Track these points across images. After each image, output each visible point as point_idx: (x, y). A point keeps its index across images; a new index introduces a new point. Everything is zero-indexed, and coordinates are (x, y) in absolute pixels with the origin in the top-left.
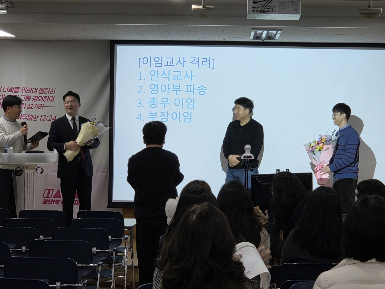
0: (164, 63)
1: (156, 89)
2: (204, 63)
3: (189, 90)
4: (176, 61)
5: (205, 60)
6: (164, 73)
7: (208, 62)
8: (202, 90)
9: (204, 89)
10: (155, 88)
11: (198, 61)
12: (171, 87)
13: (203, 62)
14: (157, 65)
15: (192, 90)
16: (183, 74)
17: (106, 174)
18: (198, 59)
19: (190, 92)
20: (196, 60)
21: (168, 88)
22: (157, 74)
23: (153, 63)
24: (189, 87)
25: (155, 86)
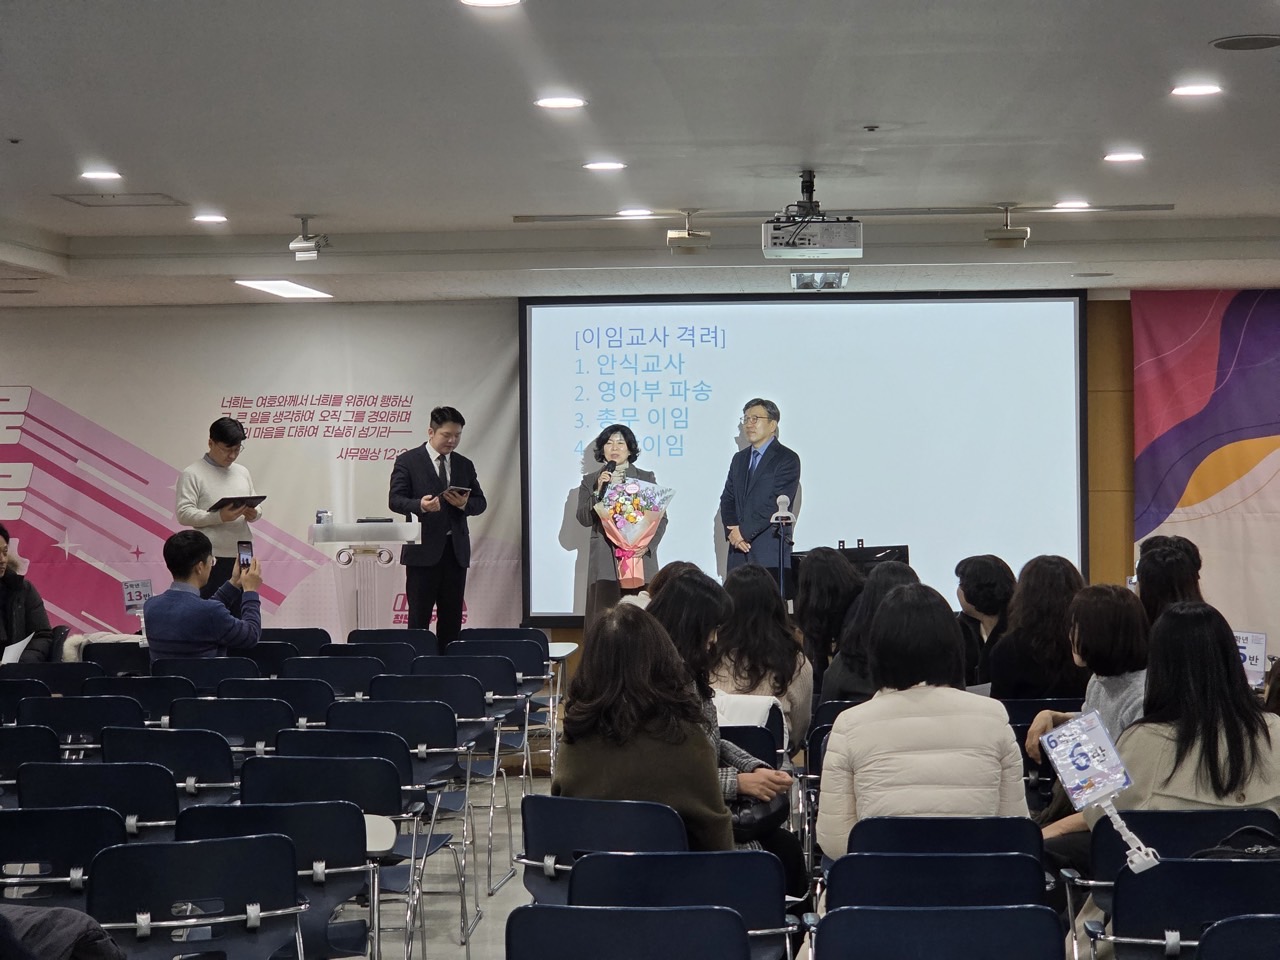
0: (626, 339)
1: (611, 392)
2: (705, 338)
3: (676, 392)
4: (648, 335)
5: (706, 332)
6: (626, 359)
7: (713, 334)
8: (702, 390)
9: (705, 388)
10: (609, 389)
11: (693, 335)
12: (641, 386)
13: (702, 335)
14: (612, 344)
15: (682, 392)
16: (664, 362)
17: (516, 561)
18: (693, 330)
19: (679, 395)
20: (688, 332)
21: (635, 390)
22: (613, 362)
23: (604, 340)
24: (676, 386)
25: (609, 385)
